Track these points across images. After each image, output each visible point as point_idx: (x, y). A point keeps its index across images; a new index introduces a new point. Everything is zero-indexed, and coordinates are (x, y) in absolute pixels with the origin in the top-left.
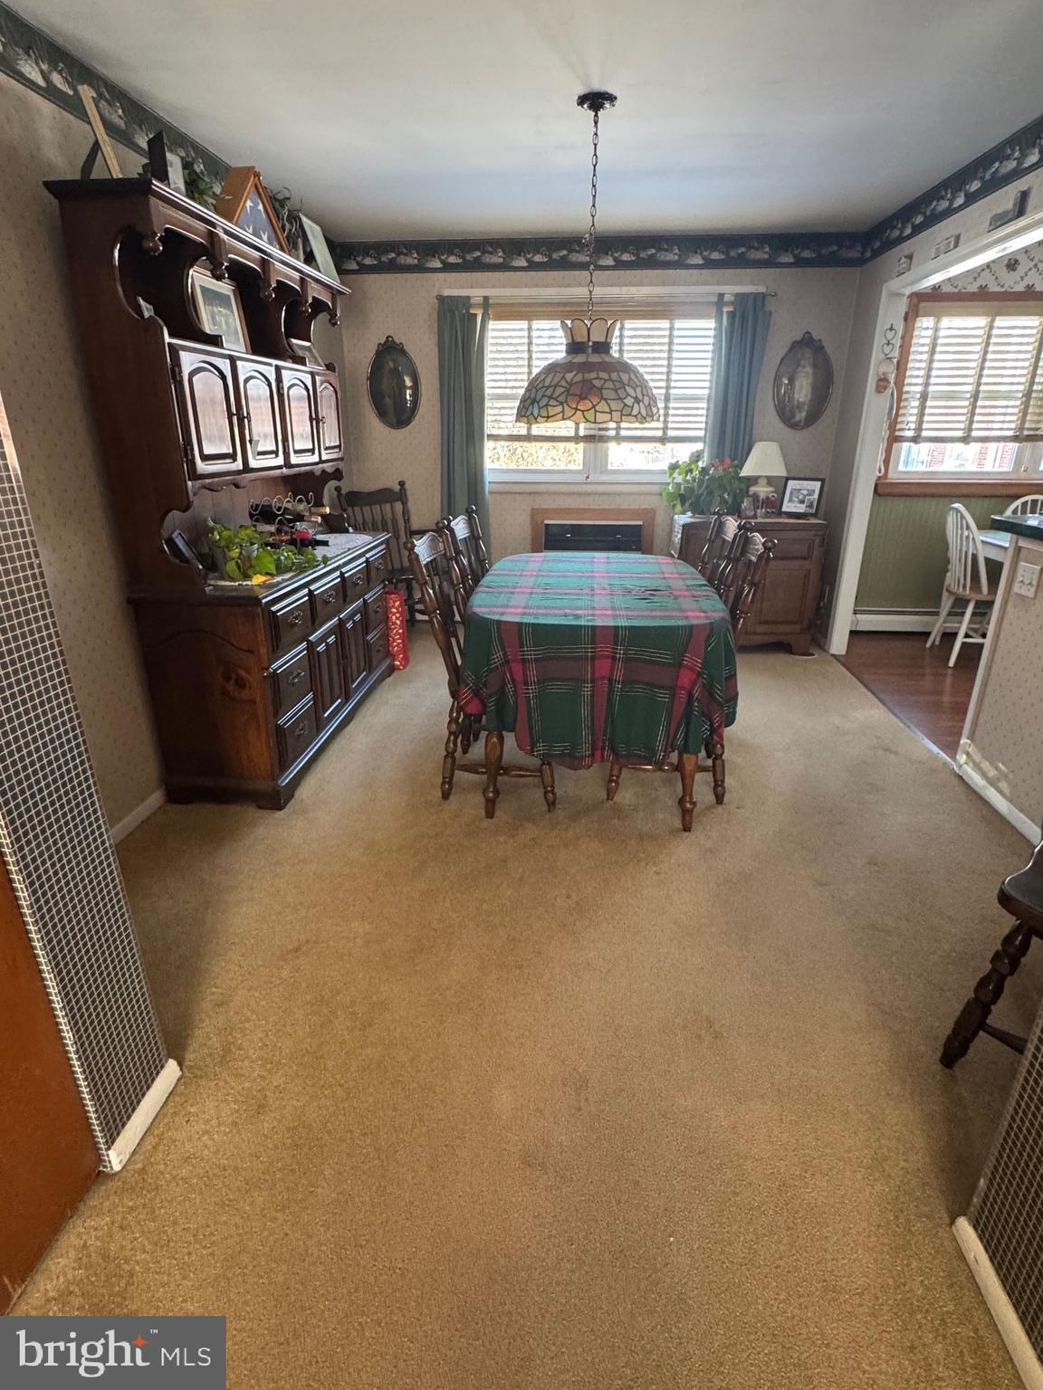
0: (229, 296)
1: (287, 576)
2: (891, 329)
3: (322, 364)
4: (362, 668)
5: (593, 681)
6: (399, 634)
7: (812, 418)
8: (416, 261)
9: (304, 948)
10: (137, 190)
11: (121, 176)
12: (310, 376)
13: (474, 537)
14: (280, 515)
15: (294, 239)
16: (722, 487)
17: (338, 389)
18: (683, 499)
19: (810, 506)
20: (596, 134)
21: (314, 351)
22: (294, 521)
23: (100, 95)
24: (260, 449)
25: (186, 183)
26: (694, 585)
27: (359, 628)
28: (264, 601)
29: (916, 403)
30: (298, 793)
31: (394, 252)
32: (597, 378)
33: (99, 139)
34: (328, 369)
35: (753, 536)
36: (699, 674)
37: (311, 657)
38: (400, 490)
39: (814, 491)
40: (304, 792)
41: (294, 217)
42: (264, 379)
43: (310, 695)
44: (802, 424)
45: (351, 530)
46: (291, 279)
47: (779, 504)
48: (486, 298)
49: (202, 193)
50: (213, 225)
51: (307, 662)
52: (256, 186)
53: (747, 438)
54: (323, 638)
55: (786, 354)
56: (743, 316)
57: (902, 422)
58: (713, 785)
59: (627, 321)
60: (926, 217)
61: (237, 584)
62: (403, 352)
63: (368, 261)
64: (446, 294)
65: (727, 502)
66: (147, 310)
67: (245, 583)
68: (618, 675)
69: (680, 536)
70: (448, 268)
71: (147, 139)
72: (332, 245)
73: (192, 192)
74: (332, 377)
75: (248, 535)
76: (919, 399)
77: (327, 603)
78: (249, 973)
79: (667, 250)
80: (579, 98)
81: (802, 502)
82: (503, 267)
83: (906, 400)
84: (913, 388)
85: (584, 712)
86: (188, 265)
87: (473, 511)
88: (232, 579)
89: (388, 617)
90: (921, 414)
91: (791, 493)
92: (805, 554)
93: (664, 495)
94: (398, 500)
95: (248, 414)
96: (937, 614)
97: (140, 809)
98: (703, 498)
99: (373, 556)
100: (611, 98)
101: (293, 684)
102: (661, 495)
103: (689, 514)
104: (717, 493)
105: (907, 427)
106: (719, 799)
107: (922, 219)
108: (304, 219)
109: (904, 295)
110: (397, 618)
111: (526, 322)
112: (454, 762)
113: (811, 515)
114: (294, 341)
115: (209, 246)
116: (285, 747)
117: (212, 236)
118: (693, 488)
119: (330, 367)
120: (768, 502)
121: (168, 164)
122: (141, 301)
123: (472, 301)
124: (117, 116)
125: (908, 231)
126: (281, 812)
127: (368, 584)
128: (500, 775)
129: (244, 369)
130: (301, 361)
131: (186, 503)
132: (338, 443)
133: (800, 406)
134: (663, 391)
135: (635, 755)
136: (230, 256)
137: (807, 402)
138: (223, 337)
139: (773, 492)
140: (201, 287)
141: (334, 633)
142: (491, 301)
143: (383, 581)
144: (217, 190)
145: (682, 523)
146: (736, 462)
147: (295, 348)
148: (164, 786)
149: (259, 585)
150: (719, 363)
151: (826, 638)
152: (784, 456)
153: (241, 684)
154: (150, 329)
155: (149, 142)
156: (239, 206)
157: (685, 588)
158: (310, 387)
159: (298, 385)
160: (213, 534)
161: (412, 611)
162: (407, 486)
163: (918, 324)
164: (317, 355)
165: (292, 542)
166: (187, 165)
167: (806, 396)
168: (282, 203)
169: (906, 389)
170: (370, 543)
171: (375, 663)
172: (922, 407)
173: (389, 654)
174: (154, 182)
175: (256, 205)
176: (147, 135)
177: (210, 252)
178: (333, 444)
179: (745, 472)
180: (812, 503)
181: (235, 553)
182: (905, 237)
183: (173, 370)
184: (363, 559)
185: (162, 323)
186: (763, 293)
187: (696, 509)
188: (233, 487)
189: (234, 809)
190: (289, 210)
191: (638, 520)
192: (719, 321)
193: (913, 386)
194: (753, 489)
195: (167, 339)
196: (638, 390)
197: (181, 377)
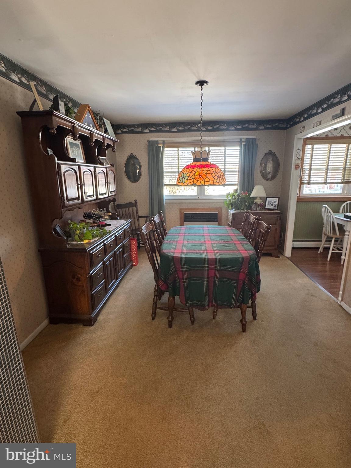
0: (79, 144)
1: (96, 239)
2: (299, 149)
3: (109, 164)
4: (122, 267)
5: (208, 278)
6: (135, 253)
7: (273, 177)
8: (140, 130)
9: (100, 392)
10: (49, 114)
11: (43, 110)
12: (105, 169)
13: (162, 222)
14: (94, 217)
15: (101, 125)
16: (245, 201)
17: (115, 172)
18: (232, 205)
19: (275, 206)
20: (202, 93)
21: (107, 160)
22: (99, 218)
23: (38, 84)
24: (88, 195)
25: (65, 110)
26: (240, 239)
27: (121, 253)
28: (88, 250)
29: (308, 172)
30: (98, 318)
31: (133, 127)
32: (205, 170)
33: (36, 98)
34: (111, 166)
35: (261, 222)
36: (247, 275)
37: (104, 267)
38: (135, 203)
39: (276, 201)
40: (101, 318)
41: (101, 119)
42: (90, 172)
43: (104, 281)
44: (270, 179)
45: (118, 218)
46: (100, 138)
47: (264, 206)
48: (164, 141)
49: (70, 113)
50: (74, 124)
51: (103, 269)
52: (89, 110)
53: (252, 184)
54: (109, 259)
55: (264, 157)
56: (249, 146)
57: (304, 178)
58: (252, 312)
59: (210, 148)
60: (308, 115)
61: (78, 243)
62: (136, 158)
63: (125, 130)
64: (150, 140)
65: (247, 206)
66: (50, 152)
67: (81, 243)
68: (217, 276)
69: (231, 217)
70: (151, 132)
71: (53, 97)
72: (113, 126)
73: (67, 113)
74: (113, 168)
75: (83, 226)
76: (308, 171)
77: (110, 247)
78: (78, 404)
79: (222, 126)
80: (196, 82)
81: (272, 205)
82: (170, 131)
83: (304, 171)
84: (306, 167)
85: (205, 289)
86: (65, 136)
87: (161, 213)
88: (76, 241)
89: (131, 248)
90: (310, 176)
91: (268, 202)
92: (275, 223)
93: (225, 203)
94: (134, 206)
95: (84, 184)
96: (321, 241)
97: (39, 327)
98: (238, 205)
99: (126, 227)
100: (207, 82)
101: (98, 278)
102: (224, 203)
103: (234, 209)
104: (243, 203)
105: (305, 180)
106: (255, 318)
107: (307, 116)
108: (104, 119)
109: (302, 139)
110: (134, 248)
111: (177, 148)
112: (156, 307)
113: (276, 209)
114: (100, 157)
115: (72, 130)
116: (94, 302)
117: (73, 127)
118: (235, 201)
119: (112, 165)
120: (260, 205)
121: (59, 105)
122: (48, 149)
123: (159, 142)
124: (43, 90)
125: (302, 119)
126: (92, 327)
127: (124, 237)
128: (174, 311)
129: (83, 169)
130: (102, 164)
131: (61, 216)
132: (114, 190)
133: (269, 173)
134: (223, 169)
135: (224, 304)
136: (79, 133)
137: (271, 172)
138: (76, 159)
139: (262, 202)
140: (69, 142)
141: (112, 257)
142: (165, 142)
143: (130, 235)
144: (76, 111)
145: (232, 213)
146: (249, 193)
147: (101, 160)
148: (49, 318)
149: (86, 243)
150: (242, 160)
151: (283, 251)
152: (265, 190)
153: (78, 280)
154: (51, 158)
155: (53, 98)
156: (82, 118)
157: (237, 240)
158: (105, 172)
159: (101, 172)
160: (70, 225)
161: (139, 244)
162: (137, 201)
163: (306, 147)
164: (108, 162)
165: (98, 226)
166: (66, 105)
167: (271, 170)
168: (97, 115)
169: (304, 167)
170: (126, 223)
171: (126, 265)
172: (310, 173)
173: (131, 261)
174: (54, 111)
175: (89, 116)
176: (53, 95)
177: (73, 132)
178: (113, 190)
179: (252, 195)
180: (276, 205)
181: (78, 232)
182: (301, 121)
183: (58, 172)
184: (123, 229)
185: (55, 156)
186: (255, 138)
187: (237, 208)
188: (78, 209)
189: (74, 326)
190: (99, 117)
191: (216, 211)
192: (241, 147)
193: (306, 166)
194: (255, 201)
195: (57, 161)
196: (219, 173)
197: (61, 174)
